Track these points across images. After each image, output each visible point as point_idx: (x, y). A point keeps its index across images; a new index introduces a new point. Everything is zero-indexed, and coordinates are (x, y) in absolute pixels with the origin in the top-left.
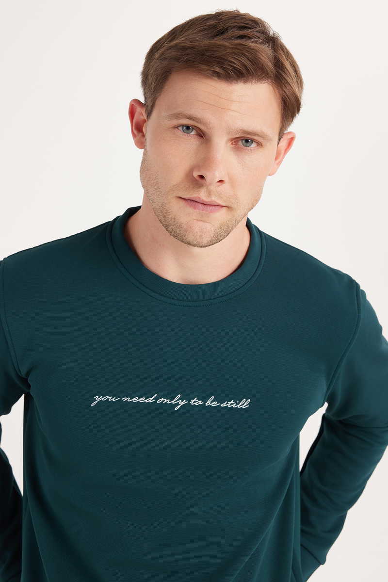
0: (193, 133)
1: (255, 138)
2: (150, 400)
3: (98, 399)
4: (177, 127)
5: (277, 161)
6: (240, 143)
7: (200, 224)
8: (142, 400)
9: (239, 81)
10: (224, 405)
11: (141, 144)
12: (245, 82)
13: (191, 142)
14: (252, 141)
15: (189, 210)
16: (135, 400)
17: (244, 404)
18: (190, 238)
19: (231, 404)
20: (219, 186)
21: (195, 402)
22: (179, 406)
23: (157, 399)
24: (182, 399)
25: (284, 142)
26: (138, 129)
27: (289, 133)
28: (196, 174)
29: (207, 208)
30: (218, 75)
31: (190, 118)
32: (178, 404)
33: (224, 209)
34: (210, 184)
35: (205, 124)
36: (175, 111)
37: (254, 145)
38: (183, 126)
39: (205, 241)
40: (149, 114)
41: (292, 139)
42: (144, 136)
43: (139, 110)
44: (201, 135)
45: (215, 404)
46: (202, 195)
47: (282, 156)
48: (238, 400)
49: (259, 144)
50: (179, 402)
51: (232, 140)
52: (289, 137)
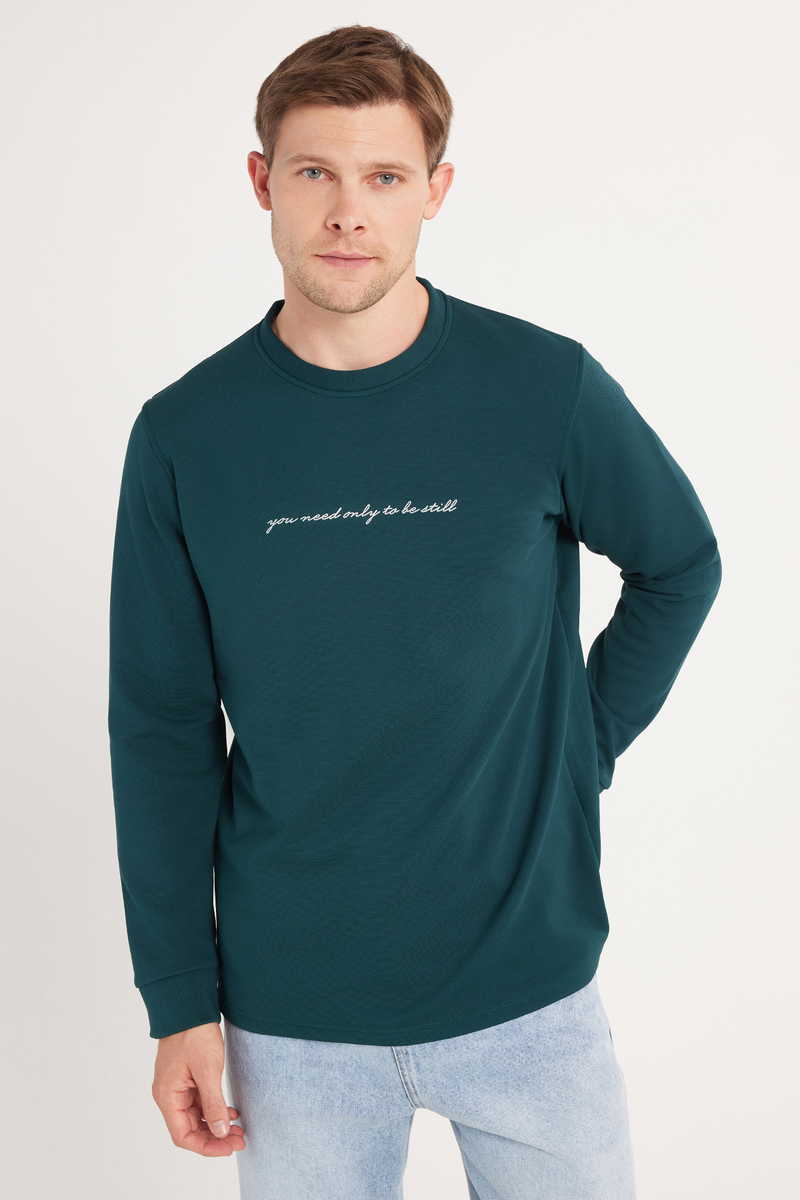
0: (322, 176)
1: (394, 171)
2: (335, 516)
3: (272, 523)
4: (300, 172)
5: (435, 202)
6: (378, 181)
7: (346, 283)
8: (325, 517)
9: (363, 105)
10: (425, 510)
11: (267, 204)
12: (371, 105)
13: (321, 187)
14: (392, 176)
15: (329, 268)
16: (317, 518)
17: (450, 506)
18: (336, 302)
19: (434, 508)
20: (359, 235)
21: (389, 511)
22: (370, 519)
23: (342, 513)
24: (372, 509)
25: (438, 177)
26: (263, 187)
27: (445, 164)
28: (330, 224)
29: (349, 263)
30: (336, 102)
31: (311, 159)
32: (369, 516)
33: (373, 263)
34: (347, 234)
35: (330, 164)
36: (294, 154)
37: (395, 180)
38: (308, 169)
39: (354, 303)
40: (269, 165)
41: (450, 171)
42: (268, 194)
43: (259, 163)
44: (332, 176)
45: (414, 510)
46: (341, 248)
47: (441, 194)
48: (441, 502)
49: (401, 179)
50: (370, 514)
51: (367, 177)
52: (445, 168)
